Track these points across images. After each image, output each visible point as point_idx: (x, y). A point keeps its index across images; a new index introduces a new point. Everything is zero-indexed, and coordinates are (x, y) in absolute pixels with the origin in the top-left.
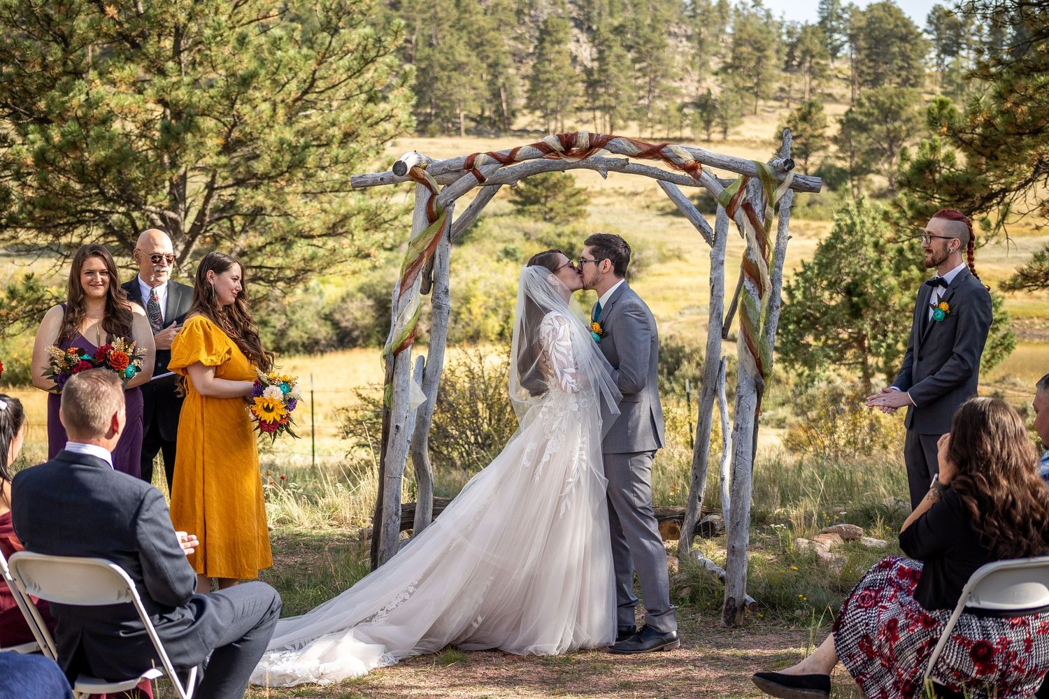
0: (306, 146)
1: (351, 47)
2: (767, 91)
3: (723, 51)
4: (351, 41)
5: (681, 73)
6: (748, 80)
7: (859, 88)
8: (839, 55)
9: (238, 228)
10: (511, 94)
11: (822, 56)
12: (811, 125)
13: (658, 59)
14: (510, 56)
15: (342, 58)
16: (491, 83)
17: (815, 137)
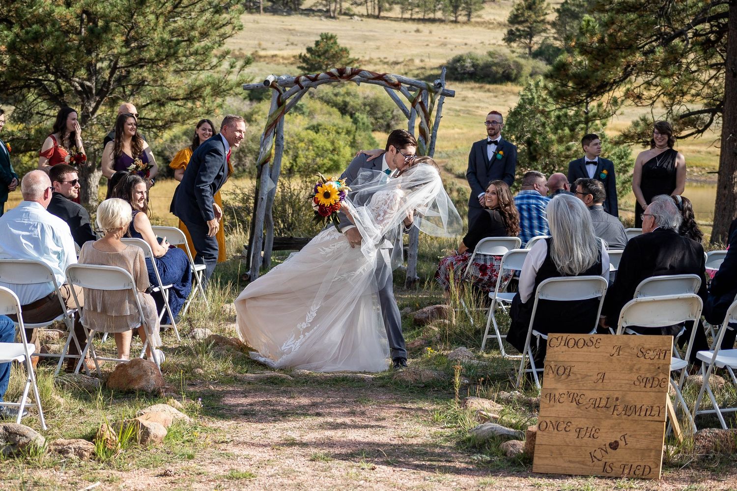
12: (535, 13)
17: (538, 22)
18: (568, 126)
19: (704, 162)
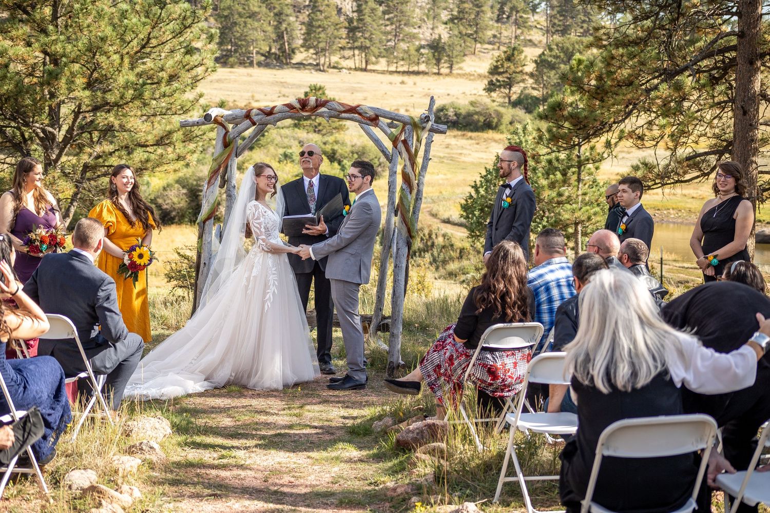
0: (144, 84)
1: (175, 16)
2: (483, 37)
3: (451, 6)
4: (175, 12)
5: (419, 22)
6: (469, 28)
7: (552, 36)
8: (538, 10)
9: (95, 139)
10: (291, 36)
11: (525, 12)
12: (514, 64)
13: (402, 12)
14: (291, 7)
15: (168, 24)
16: (277, 28)
17: (517, 73)
18: (560, 171)
19: (680, 204)
